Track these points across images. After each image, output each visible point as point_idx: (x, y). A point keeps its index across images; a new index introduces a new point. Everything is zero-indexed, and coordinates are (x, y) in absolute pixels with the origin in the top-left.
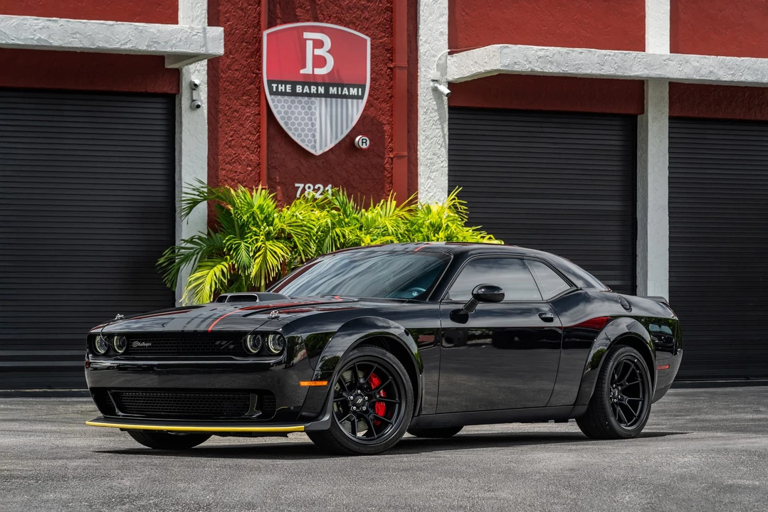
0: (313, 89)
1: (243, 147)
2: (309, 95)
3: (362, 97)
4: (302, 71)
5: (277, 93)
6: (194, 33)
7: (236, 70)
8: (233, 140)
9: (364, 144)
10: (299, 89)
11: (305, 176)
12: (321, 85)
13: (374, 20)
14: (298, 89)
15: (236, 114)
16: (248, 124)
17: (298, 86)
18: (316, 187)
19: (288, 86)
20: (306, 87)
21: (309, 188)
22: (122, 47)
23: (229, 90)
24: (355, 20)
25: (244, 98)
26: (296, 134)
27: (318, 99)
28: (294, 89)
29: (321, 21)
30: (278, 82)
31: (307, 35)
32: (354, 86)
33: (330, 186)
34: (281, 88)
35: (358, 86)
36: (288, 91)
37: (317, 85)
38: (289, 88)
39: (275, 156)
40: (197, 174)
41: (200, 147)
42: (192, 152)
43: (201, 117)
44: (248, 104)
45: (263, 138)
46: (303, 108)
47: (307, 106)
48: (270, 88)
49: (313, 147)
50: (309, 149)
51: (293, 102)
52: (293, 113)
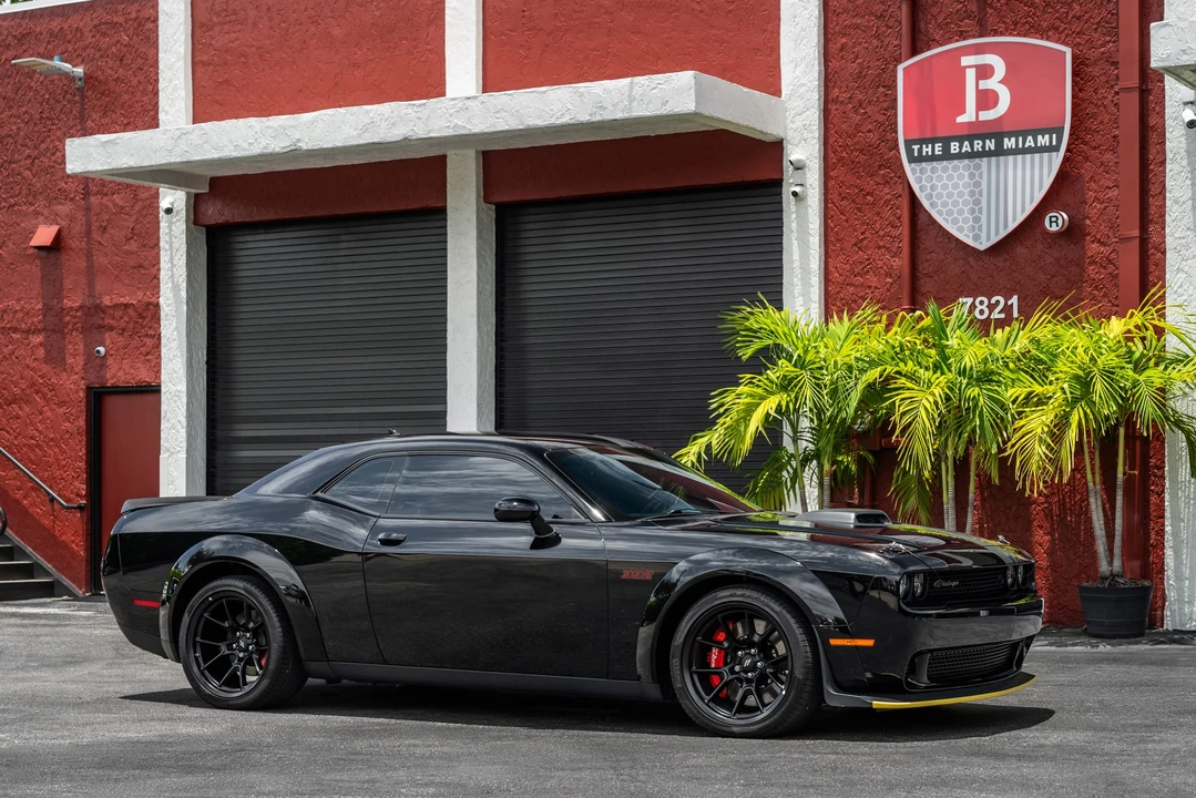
0: (978, 145)
1: (879, 247)
2: (972, 155)
3: (1057, 149)
4: (960, 119)
5: (921, 159)
6: (654, 86)
7: (870, 131)
8: (865, 238)
9: (1054, 224)
10: (954, 147)
11: (977, 285)
12: (989, 136)
13: (1091, 17)
14: (952, 148)
15: (869, 198)
16: (887, 213)
17: (952, 144)
18: (993, 301)
19: (937, 145)
20: (966, 143)
21: (982, 303)
22: (559, 122)
23: (858, 162)
24: (1058, 23)
25: (882, 172)
26: (950, 219)
27: (985, 159)
28: (946, 148)
29: (1002, 34)
30: (922, 141)
31: (966, 61)
32: (1043, 132)
33: (1015, 297)
34: (927, 150)
35: (1050, 131)
36: (937, 153)
37: (983, 137)
38: (938, 148)
39: (929, 257)
40: (803, 295)
41: (809, 254)
42: (797, 264)
43: (810, 210)
44: (887, 182)
45: (905, 230)
46: (961, 177)
47: (966, 174)
48: (909, 152)
49: (977, 238)
50: (970, 242)
51: (945, 169)
52: (945, 187)
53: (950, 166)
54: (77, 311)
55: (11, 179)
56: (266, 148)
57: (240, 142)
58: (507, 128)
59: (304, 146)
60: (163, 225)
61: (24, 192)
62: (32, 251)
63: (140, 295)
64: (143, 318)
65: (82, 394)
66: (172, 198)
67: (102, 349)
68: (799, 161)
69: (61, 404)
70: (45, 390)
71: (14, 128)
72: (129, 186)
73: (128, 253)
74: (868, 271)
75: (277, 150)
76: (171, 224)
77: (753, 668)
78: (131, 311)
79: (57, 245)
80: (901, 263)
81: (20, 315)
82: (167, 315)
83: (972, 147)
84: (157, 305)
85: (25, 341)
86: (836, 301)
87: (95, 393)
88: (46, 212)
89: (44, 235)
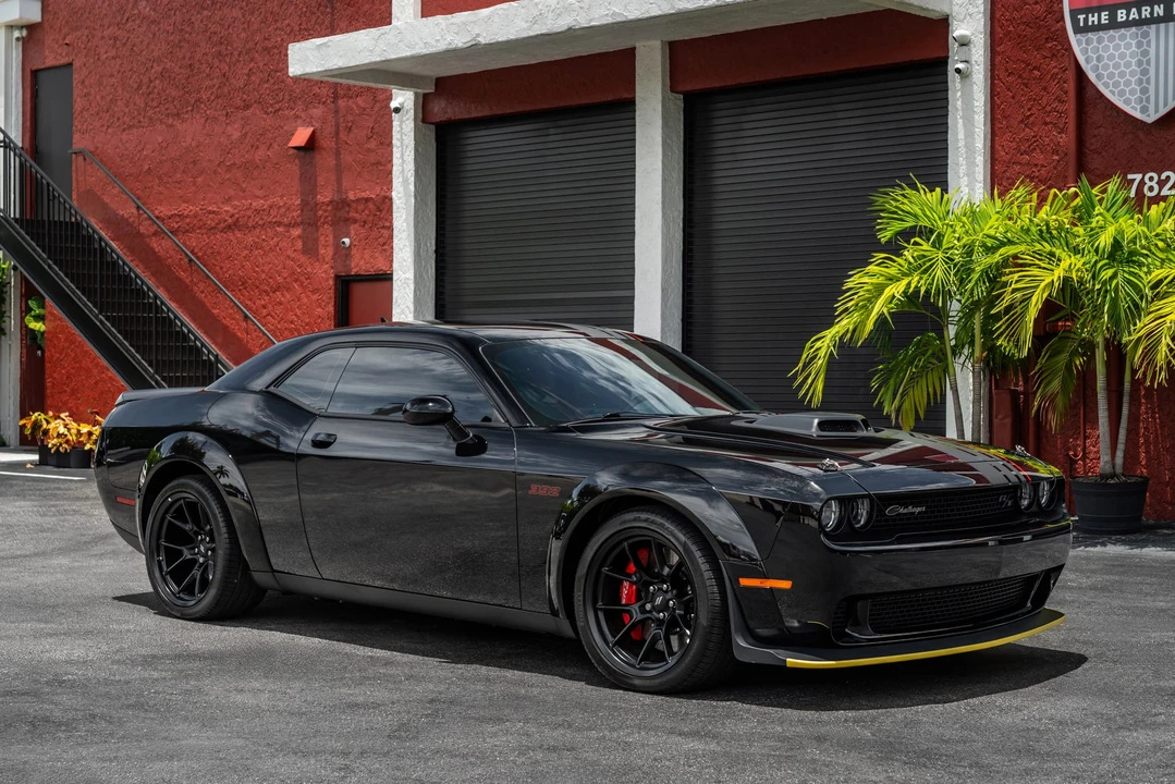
0: (1146, 12)
1: (1046, 124)
2: (1140, 23)
5: (1087, 29)
8: (1032, 114)
10: (1121, 15)
11: (1146, 161)
12: (1158, 2)
14: (1119, 15)
15: (1036, 72)
16: (1054, 88)
17: (1119, 12)
18: (1163, 177)
19: (1103, 14)
20: (1134, 10)
21: (1151, 179)
23: (1025, 36)
25: (1049, 45)
26: (1116, 91)
27: (1153, 27)
28: (1113, 16)
30: (1088, 10)
34: (1093, 19)
36: (1103, 22)
37: (1152, 3)
38: (1104, 16)
39: (1096, 132)
40: (968, 175)
41: (973, 133)
42: (961, 144)
43: (975, 87)
44: (1054, 55)
45: (1071, 106)
46: (1128, 46)
47: (1134, 42)
48: (1075, 21)
49: (1144, 110)
50: (1137, 115)
51: (1112, 39)
52: (1111, 57)
53: (1117, 35)
54: (328, 205)
55: (276, 87)
56: (450, 44)
57: (428, 40)
58: (660, 13)
59: (483, 40)
60: (395, 123)
61: (287, 97)
62: (292, 151)
63: (378, 189)
64: (380, 211)
65: (331, 282)
66: (403, 98)
67: (347, 241)
68: (963, 36)
69: (314, 292)
70: (302, 278)
71: (279, 39)
72: (369, 89)
73: (369, 150)
74: (1034, 149)
75: (460, 45)
76: (402, 122)
77: (664, 607)
78: (370, 205)
79: (311, 145)
80: (1067, 139)
81: (283, 210)
82: (398, 208)
83: (1140, 13)
84: (391, 199)
85: (287, 234)
86: (999, 181)
87: (343, 281)
88: (303, 115)
89: (301, 136)
